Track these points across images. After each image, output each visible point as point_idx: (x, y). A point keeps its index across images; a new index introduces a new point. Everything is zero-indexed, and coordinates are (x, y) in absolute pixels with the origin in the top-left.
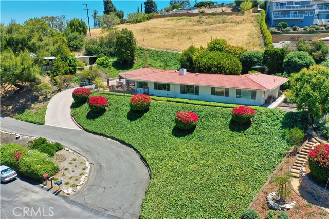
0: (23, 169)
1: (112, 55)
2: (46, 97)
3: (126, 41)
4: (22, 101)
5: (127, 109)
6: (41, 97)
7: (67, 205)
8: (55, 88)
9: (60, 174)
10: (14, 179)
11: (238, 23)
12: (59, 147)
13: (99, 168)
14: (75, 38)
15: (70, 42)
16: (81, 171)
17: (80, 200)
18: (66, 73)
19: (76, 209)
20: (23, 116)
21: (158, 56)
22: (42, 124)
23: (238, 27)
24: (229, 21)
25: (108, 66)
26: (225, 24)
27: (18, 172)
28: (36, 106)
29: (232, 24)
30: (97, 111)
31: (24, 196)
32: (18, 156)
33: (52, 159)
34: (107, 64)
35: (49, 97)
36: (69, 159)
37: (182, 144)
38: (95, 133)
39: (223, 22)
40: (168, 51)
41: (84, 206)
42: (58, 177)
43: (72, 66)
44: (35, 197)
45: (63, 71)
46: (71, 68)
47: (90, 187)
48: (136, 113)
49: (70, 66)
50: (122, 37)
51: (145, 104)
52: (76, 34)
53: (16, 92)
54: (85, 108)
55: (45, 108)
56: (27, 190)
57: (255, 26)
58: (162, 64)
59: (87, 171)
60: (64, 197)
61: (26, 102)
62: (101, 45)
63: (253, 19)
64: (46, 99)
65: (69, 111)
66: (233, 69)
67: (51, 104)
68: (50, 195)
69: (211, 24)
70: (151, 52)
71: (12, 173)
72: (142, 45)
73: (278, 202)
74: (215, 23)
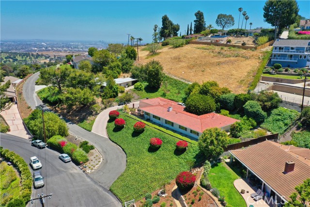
0: (73, 157)
1: (145, 80)
2: (97, 112)
6: (94, 112)
7: (86, 177)
8: (103, 106)
9: (89, 162)
10: (70, 161)
11: (247, 58)
12: (92, 148)
13: (106, 162)
14: (127, 63)
15: (123, 66)
16: (97, 162)
17: (91, 176)
18: (111, 97)
19: (88, 180)
20: (82, 124)
21: (176, 85)
22: (90, 131)
24: (241, 55)
25: (141, 90)
26: (237, 58)
27: (71, 158)
28: (90, 118)
29: (242, 59)
31: (72, 170)
32: (73, 150)
33: (87, 155)
34: (140, 88)
35: (98, 112)
36: (95, 155)
38: (113, 142)
39: (236, 56)
40: (184, 81)
41: (92, 179)
42: (87, 164)
44: (75, 171)
45: (109, 96)
46: (114, 93)
47: (98, 171)
49: (114, 92)
51: (141, 129)
52: (128, 60)
53: (82, 108)
54: (113, 125)
55: (93, 121)
56: (73, 167)
57: (259, 63)
58: (177, 91)
59: (100, 163)
60: (86, 174)
61: (86, 115)
62: (141, 72)
63: (261, 55)
64: (97, 114)
65: (106, 123)
66: (205, 109)
67: (98, 116)
68: (81, 171)
69: (227, 57)
70: (172, 80)
71: (69, 159)
72: (169, 73)
73: (162, 193)
74: (230, 56)
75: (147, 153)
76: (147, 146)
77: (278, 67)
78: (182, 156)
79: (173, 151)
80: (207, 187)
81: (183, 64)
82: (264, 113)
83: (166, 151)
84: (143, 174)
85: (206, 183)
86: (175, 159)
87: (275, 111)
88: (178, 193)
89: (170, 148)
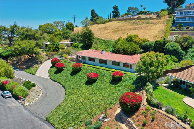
0: (14, 93)
1: (82, 42)
2: (41, 62)
3: (87, 35)
4: (31, 64)
6: (39, 62)
7: (23, 110)
8: (47, 58)
9: (29, 97)
10: (11, 97)
11: (155, 24)
12: (34, 85)
13: (45, 95)
14: (67, 33)
15: (64, 34)
16: (37, 96)
17: (29, 108)
18: (54, 51)
19: (26, 111)
20: (28, 70)
21: (105, 43)
22: (34, 74)
23: (156, 26)
24: (151, 23)
25: (77, 47)
26: (148, 24)
27: (12, 94)
29: (152, 25)
31: (10, 104)
32: (13, 87)
33: (28, 91)
34: (77, 46)
35: (43, 62)
36: (35, 91)
38: (54, 81)
39: (147, 24)
40: (110, 40)
41: (29, 111)
42: (27, 98)
43: (57, 47)
44: (14, 105)
45: (52, 50)
46: (56, 48)
47: (36, 104)
49: (56, 47)
50: (85, 33)
51: (78, 68)
52: (68, 30)
53: (29, 59)
56: (12, 102)
57: (165, 26)
58: (106, 47)
59: (39, 97)
60: (24, 107)
61: (32, 64)
62: (77, 37)
63: (165, 21)
64: (41, 63)
65: (49, 69)
67: (42, 65)
68: (20, 105)
69: (140, 25)
70: (101, 40)
72: (99, 37)
74: (142, 24)
75: (85, 86)
76: (84, 81)
77: (181, 26)
78: (119, 84)
79: (110, 82)
81: (108, 31)
83: (104, 82)
86: (113, 88)
89: (107, 80)
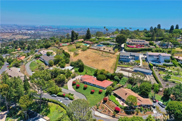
0: (70, 98)
1: (78, 67)
3: (82, 66)
4: (62, 83)
5: (83, 87)
6: (65, 82)
15: (66, 61)
20: (64, 87)
21: (90, 69)
22: (68, 89)
23: (112, 59)
24: (110, 56)
25: (77, 71)
28: (65, 85)
29: (110, 58)
30: (77, 87)
36: (75, 97)
37: (92, 95)
38: (78, 92)
39: (108, 57)
40: (92, 68)
48: (85, 89)
54: (75, 86)
55: (67, 86)
56: (71, 101)
57: (116, 60)
58: (91, 72)
62: (75, 64)
63: (116, 56)
64: (67, 83)
65: (72, 86)
66: (103, 79)
69: (105, 57)
70: (88, 67)
71: (68, 99)
72: (86, 64)
73: (100, 103)
74: (106, 57)
75: (91, 94)
76: (90, 93)
77: (122, 62)
78: (101, 94)
80: (110, 100)
81: (90, 60)
82: (119, 79)
83: (96, 93)
84: (93, 100)
85: (110, 99)
86: (100, 95)
87: (122, 78)
88: (104, 103)
89: (97, 92)
